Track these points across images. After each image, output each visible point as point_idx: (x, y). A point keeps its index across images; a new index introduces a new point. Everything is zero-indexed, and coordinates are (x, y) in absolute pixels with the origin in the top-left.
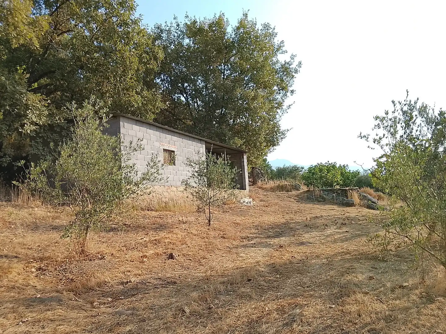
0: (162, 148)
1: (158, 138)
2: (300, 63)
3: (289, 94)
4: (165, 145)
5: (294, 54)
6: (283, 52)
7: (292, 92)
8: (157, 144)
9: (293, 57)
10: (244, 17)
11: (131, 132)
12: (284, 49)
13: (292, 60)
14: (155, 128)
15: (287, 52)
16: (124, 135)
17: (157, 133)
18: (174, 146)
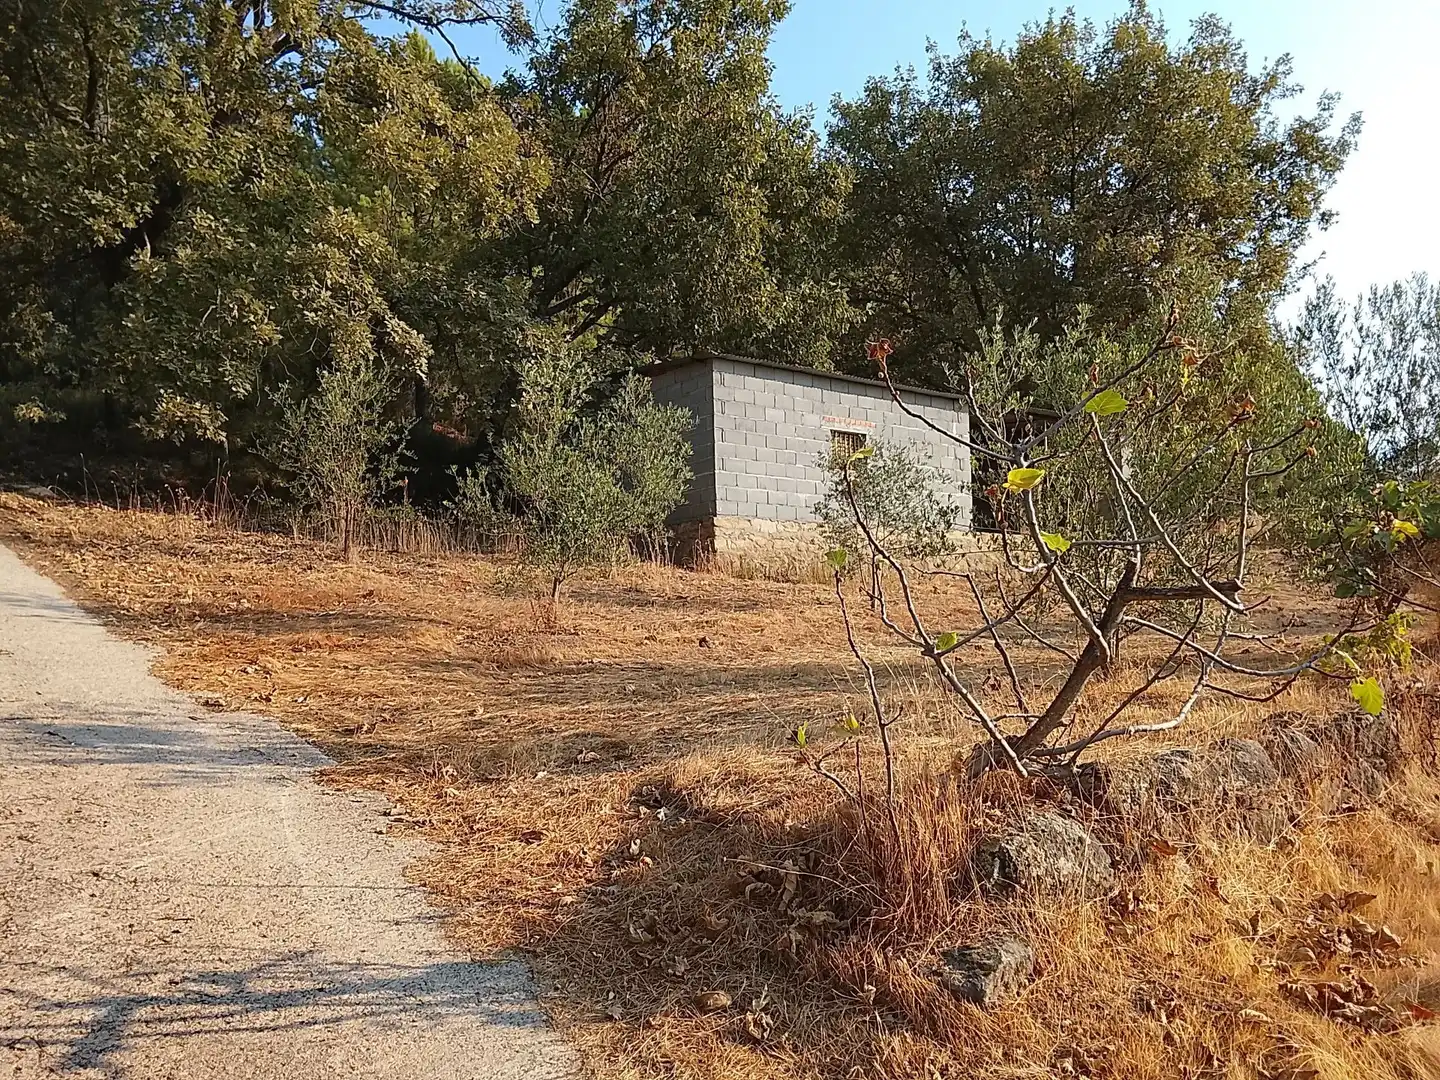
0: (827, 428)
1: (818, 404)
2: (1356, 119)
3: (1313, 227)
4: (837, 420)
5: (1331, 91)
6: (1287, 93)
7: (1325, 218)
8: (813, 419)
9: (1327, 103)
10: (1134, 10)
11: (740, 396)
12: (1290, 81)
13: (1326, 114)
14: (809, 380)
15: (1301, 90)
16: (723, 403)
17: (816, 392)
18: (864, 422)
